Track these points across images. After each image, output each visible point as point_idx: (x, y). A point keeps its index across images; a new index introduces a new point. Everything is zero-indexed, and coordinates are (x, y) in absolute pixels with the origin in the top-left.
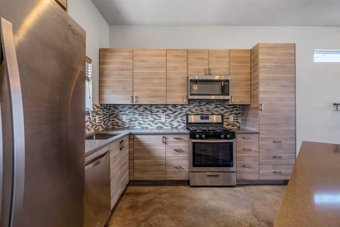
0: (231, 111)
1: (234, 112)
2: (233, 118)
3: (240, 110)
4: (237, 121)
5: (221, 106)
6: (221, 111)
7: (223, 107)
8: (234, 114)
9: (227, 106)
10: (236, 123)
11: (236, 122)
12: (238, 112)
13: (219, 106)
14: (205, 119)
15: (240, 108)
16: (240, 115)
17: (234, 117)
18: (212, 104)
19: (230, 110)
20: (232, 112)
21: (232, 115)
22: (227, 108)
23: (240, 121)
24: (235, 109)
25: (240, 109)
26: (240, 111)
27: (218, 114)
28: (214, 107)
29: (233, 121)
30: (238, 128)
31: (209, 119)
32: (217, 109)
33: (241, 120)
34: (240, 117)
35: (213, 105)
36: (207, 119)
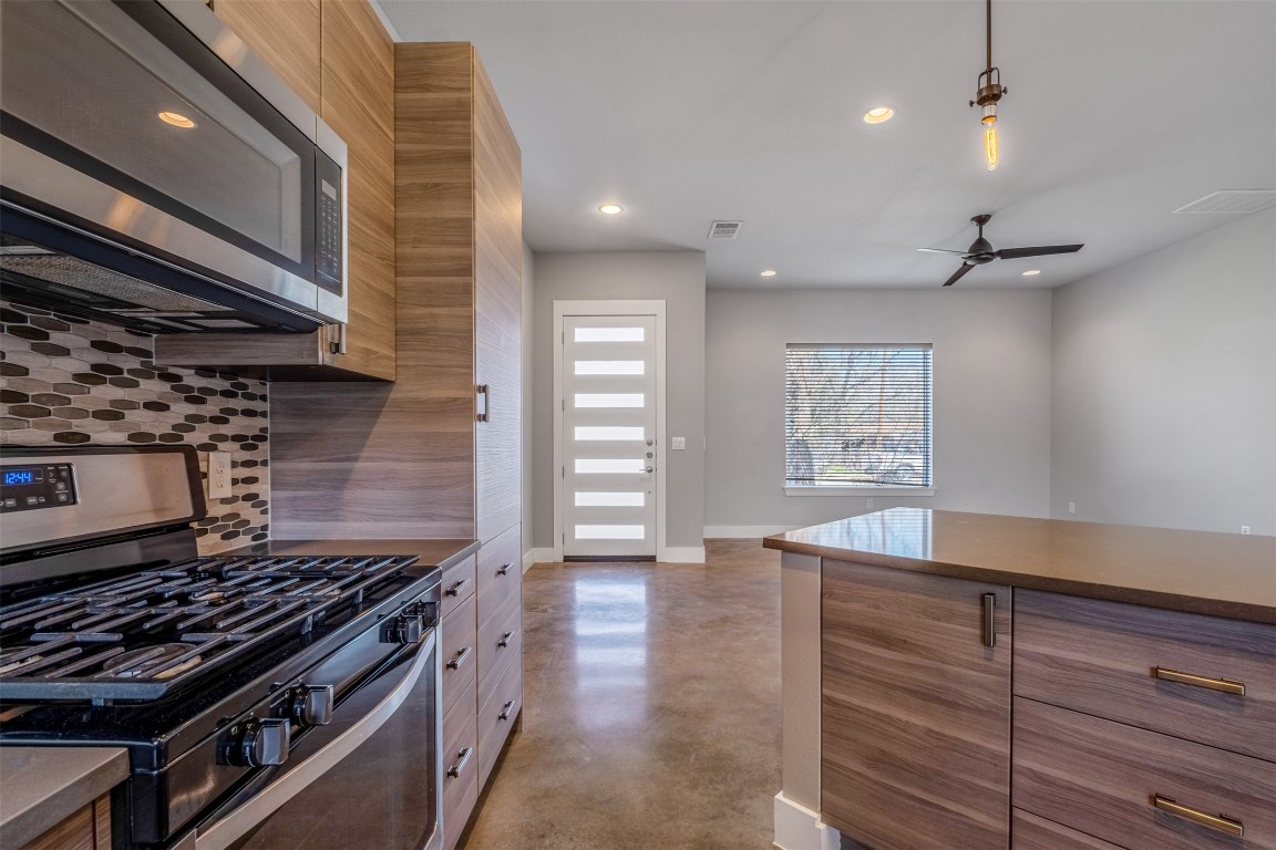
0: (215, 420)
1: (237, 425)
2: (229, 474)
3: (264, 414)
4: (253, 489)
5: (147, 373)
6: (152, 414)
7: (166, 376)
8: (236, 438)
9: (192, 380)
10: (246, 511)
11: (247, 498)
12: (257, 424)
13: (128, 363)
14: (22, 506)
15: (264, 398)
16: (265, 449)
17: (234, 465)
18: (56, 338)
19: (212, 407)
20: (223, 429)
21: (221, 446)
22: (190, 389)
23: (264, 489)
24: (239, 403)
25: (267, 406)
26: (266, 423)
27: (120, 438)
28: (86, 369)
29: (228, 492)
30: (254, 539)
31: (72, 499)
32: (106, 393)
33: (275, 485)
34: (264, 463)
35: (77, 348)
36: (52, 501)
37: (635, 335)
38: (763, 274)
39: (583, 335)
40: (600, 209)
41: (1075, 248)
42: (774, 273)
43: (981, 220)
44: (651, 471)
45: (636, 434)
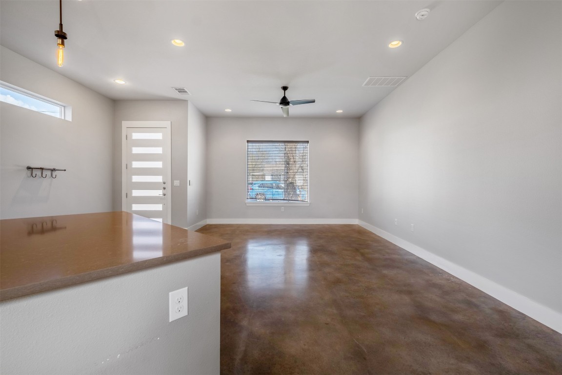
37: (158, 136)
38: (226, 110)
39: (136, 136)
40: (114, 80)
41: (313, 102)
42: (231, 111)
43: (285, 88)
44: (165, 195)
45: (159, 179)
